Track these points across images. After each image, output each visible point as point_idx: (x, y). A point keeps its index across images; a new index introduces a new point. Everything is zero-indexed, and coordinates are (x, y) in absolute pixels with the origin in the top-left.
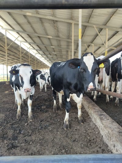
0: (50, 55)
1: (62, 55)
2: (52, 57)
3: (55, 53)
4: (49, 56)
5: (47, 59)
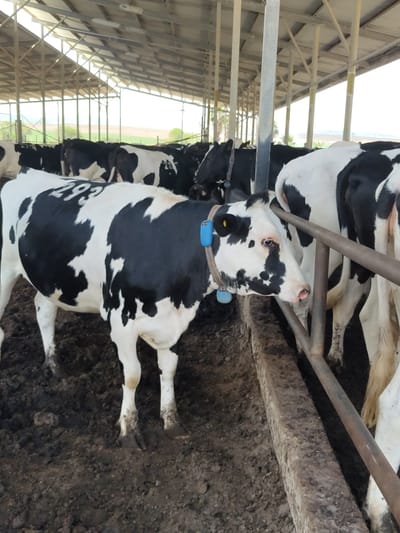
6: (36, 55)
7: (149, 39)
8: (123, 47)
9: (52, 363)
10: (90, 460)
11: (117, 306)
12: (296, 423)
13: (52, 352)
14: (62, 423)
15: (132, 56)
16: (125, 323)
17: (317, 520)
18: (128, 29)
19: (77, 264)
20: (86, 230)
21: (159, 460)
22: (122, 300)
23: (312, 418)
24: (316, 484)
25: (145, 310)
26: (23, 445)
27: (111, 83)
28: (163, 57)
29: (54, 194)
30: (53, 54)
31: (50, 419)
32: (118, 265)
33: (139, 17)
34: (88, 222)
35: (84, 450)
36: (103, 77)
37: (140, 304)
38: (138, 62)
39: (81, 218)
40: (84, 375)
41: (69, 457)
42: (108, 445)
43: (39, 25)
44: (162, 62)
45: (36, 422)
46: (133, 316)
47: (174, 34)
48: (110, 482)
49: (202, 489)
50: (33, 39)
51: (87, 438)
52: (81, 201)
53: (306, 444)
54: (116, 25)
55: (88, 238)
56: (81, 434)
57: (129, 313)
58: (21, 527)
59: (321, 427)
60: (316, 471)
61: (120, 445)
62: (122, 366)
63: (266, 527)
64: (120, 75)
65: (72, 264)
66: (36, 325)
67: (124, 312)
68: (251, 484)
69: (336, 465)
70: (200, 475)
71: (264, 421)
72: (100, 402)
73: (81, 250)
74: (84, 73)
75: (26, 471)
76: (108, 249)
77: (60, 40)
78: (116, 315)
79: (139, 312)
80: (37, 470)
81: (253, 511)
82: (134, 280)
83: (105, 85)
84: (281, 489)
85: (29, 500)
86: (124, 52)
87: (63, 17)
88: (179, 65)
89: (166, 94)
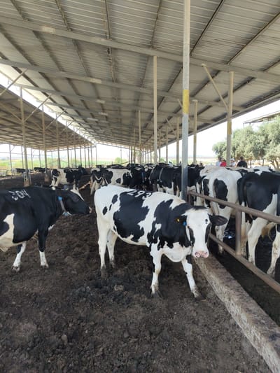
0: (93, 117)
1: (121, 119)
2: (97, 122)
3: (105, 114)
4: (90, 119)
5: (85, 126)
6: (64, 133)
7: (109, 125)
8: (98, 128)
9: (113, 264)
10: (143, 305)
11: (156, 242)
12: (229, 284)
13: (113, 259)
14: (125, 289)
15: (102, 131)
16: (158, 249)
17: (260, 327)
18: (101, 121)
19: (141, 224)
20: (146, 210)
21: (171, 303)
22: (159, 241)
23: (234, 281)
24: (250, 311)
25: (168, 245)
26: (114, 300)
27: (93, 142)
28: (114, 131)
29: (129, 194)
30: (71, 132)
31: (121, 288)
32: (158, 227)
33: (106, 117)
34: (147, 207)
35: (139, 301)
36: (89, 140)
37: (166, 243)
38: (104, 133)
39: (144, 205)
40: (126, 267)
41: (135, 304)
42: (149, 298)
43: (65, 121)
44: (113, 133)
45: (115, 289)
46: (162, 247)
47: (119, 122)
48: (155, 314)
49: (195, 314)
50: (64, 127)
51: (138, 295)
52: (143, 198)
53: (237, 293)
54: (97, 120)
55: (147, 213)
56: (135, 293)
57: (161, 246)
58: (128, 337)
59: (240, 285)
60: (248, 305)
61: (153, 297)
62: (154, 265)
63: (227, 329)
64: (96, 138)
65: (139, 224)
66: (98, 246)
67: (159, 245)
68: (213, 311)
69: (254, 302)
70: (192, 308)
71: (207, 282)
72: (136, 279)
73: (143, 218)
74: (82, 138)
75: (119, 311)
76: (155, 219)
77: (74, 127)
78: (154, 246)
79: (165, 246)
80: (124, 311)
81: (219, 322)
82: (165, 234)
83: (91, 142)
84: (227, 313)
85: (127, 325)
86: (98, 130)
87: (75, 118)
88: (121, 134)
89: (114, 145)
